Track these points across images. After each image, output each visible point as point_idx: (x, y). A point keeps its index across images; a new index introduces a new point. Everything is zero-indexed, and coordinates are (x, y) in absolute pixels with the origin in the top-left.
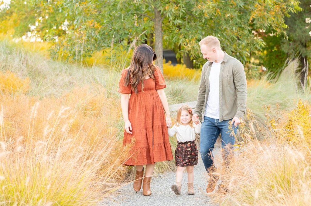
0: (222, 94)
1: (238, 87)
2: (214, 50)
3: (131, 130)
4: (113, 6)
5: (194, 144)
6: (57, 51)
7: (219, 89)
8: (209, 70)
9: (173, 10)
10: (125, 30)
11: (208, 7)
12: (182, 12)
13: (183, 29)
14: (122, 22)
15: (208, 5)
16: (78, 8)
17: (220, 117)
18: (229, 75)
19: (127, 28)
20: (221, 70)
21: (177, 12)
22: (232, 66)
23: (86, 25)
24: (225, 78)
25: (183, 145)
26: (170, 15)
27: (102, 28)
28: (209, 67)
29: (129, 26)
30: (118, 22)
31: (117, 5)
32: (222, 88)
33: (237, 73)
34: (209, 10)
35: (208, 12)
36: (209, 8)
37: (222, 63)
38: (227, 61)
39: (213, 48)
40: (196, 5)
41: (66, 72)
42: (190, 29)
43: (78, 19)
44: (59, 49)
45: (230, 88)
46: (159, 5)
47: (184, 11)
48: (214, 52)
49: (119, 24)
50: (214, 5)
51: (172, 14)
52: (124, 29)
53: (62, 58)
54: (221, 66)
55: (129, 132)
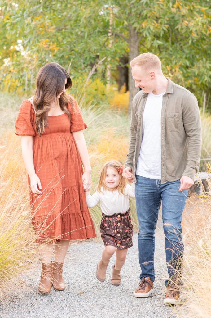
0: (165, 143)
1: (190, 133)
2: (153, 74)
3: (41, 188)
4: (75, 22)
5: (127, 216)
6: (2, 78)
7: (161, 135)
8: (143, 104)
9: (152, 28)
10: (91, 53)
11: (196, 23)
12: (163, 30)
13: (164, 53)
14: (86, 43)
15: (196, 22)
16: (30, 24)
17: (162, 177)
18: (177, 114)
19: (93, 50)
20: (163, 105)
21: (157, 30)
22: (181, 100)
23: (38, 46)
24: (170, 118)
25: (110, 219)
26: (148, 34)
27: (59, 50)
28: (142, 100)
29: (96, 48)
30: (82, 42)
31: (80, 21)
32: (166, 133)
33: (188, 111)
34: (197, 28)
35: (196, 31)
36: (198, 25)
37: (164, 96)
38: (172, 93)
39: (151, 72)
40: (181, 21)
41: (12, 107)
42: (173, 52)
43: (30, 39)
44: (5, 77)
45: (178, 133)
46: (134, 21)
47: (165, 29)
48: (153, 77)
49: (83, 45)
50: (205, 21)
51: (150, 32)
52: (89, 51)
53: (10, 89)
54: (163, 100)
55: (38, 191)
